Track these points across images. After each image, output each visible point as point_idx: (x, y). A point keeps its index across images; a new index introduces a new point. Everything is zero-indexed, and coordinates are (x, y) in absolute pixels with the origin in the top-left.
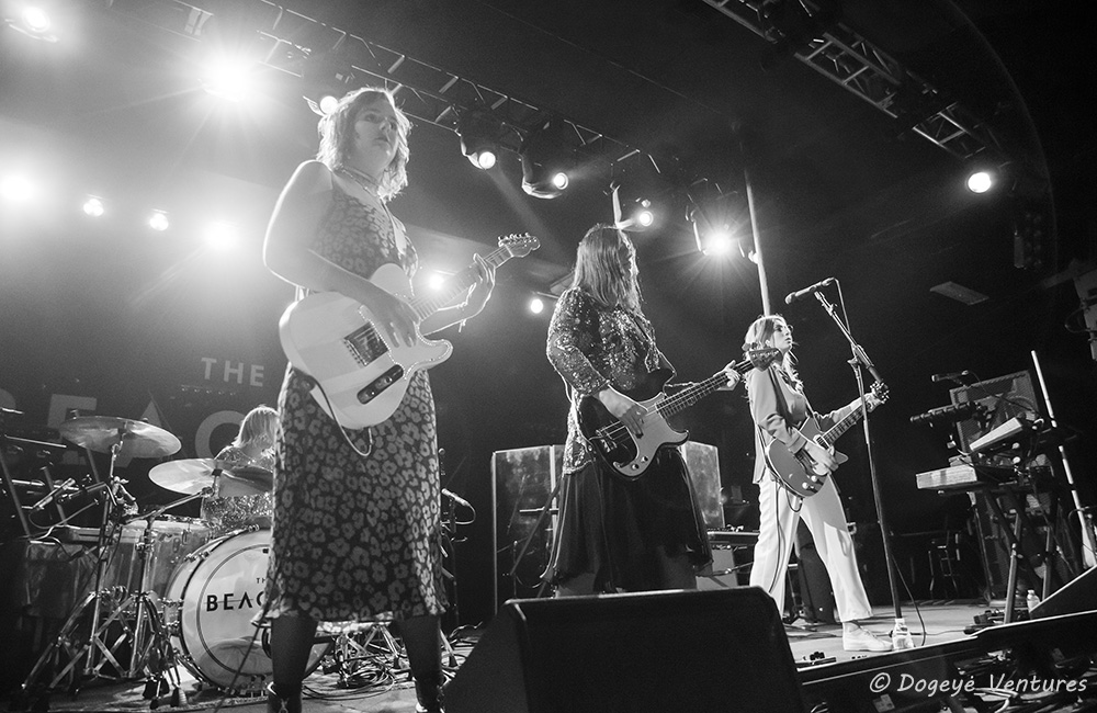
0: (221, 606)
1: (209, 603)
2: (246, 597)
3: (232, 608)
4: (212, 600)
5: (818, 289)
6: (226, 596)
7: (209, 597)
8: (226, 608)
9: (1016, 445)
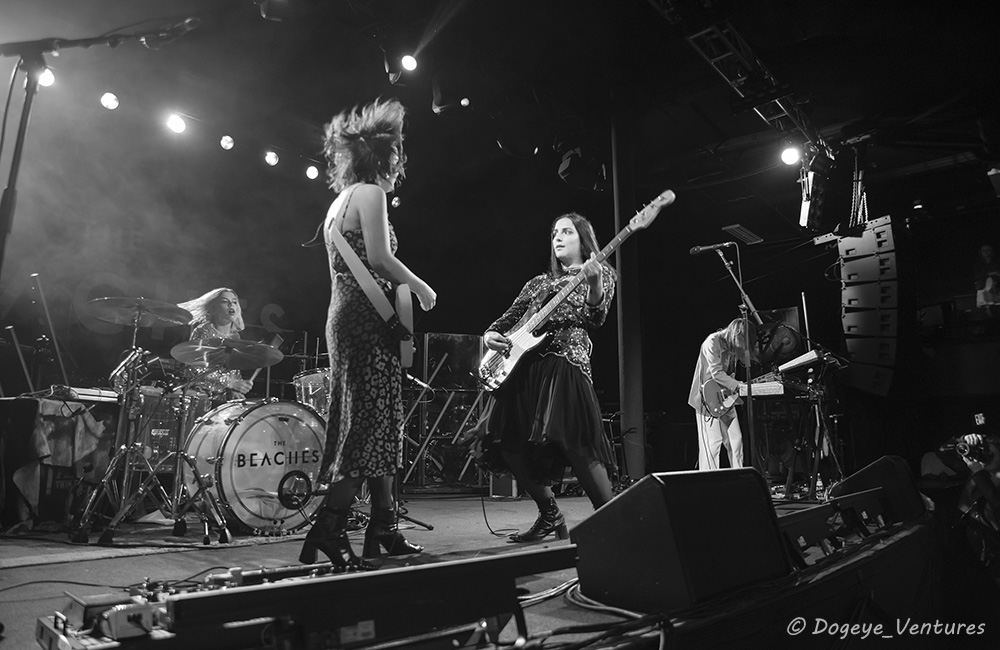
0: (248, 463)
1: (239, 461)
2: (266, 457)
3: (256, 465)
4: (241, 458)
5: (719, 248)
6: (252, 455)
7: (239, 456)
8: (252, 465)
9: (811, 370)
